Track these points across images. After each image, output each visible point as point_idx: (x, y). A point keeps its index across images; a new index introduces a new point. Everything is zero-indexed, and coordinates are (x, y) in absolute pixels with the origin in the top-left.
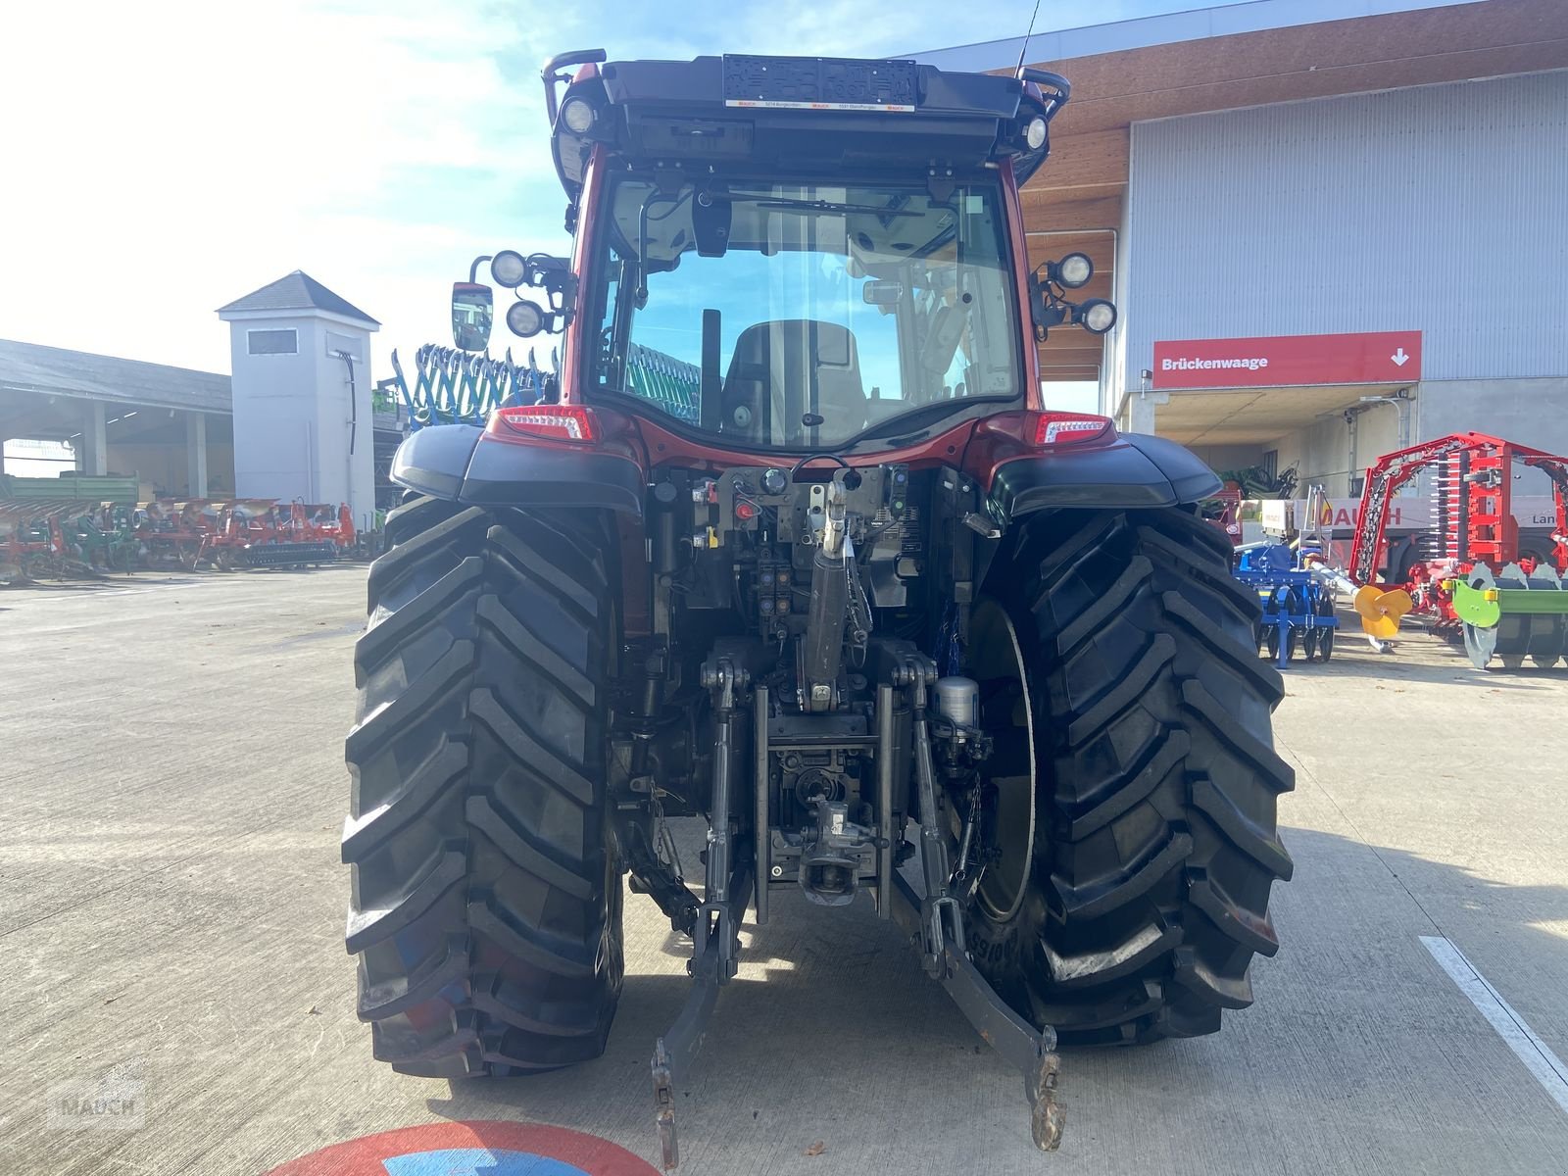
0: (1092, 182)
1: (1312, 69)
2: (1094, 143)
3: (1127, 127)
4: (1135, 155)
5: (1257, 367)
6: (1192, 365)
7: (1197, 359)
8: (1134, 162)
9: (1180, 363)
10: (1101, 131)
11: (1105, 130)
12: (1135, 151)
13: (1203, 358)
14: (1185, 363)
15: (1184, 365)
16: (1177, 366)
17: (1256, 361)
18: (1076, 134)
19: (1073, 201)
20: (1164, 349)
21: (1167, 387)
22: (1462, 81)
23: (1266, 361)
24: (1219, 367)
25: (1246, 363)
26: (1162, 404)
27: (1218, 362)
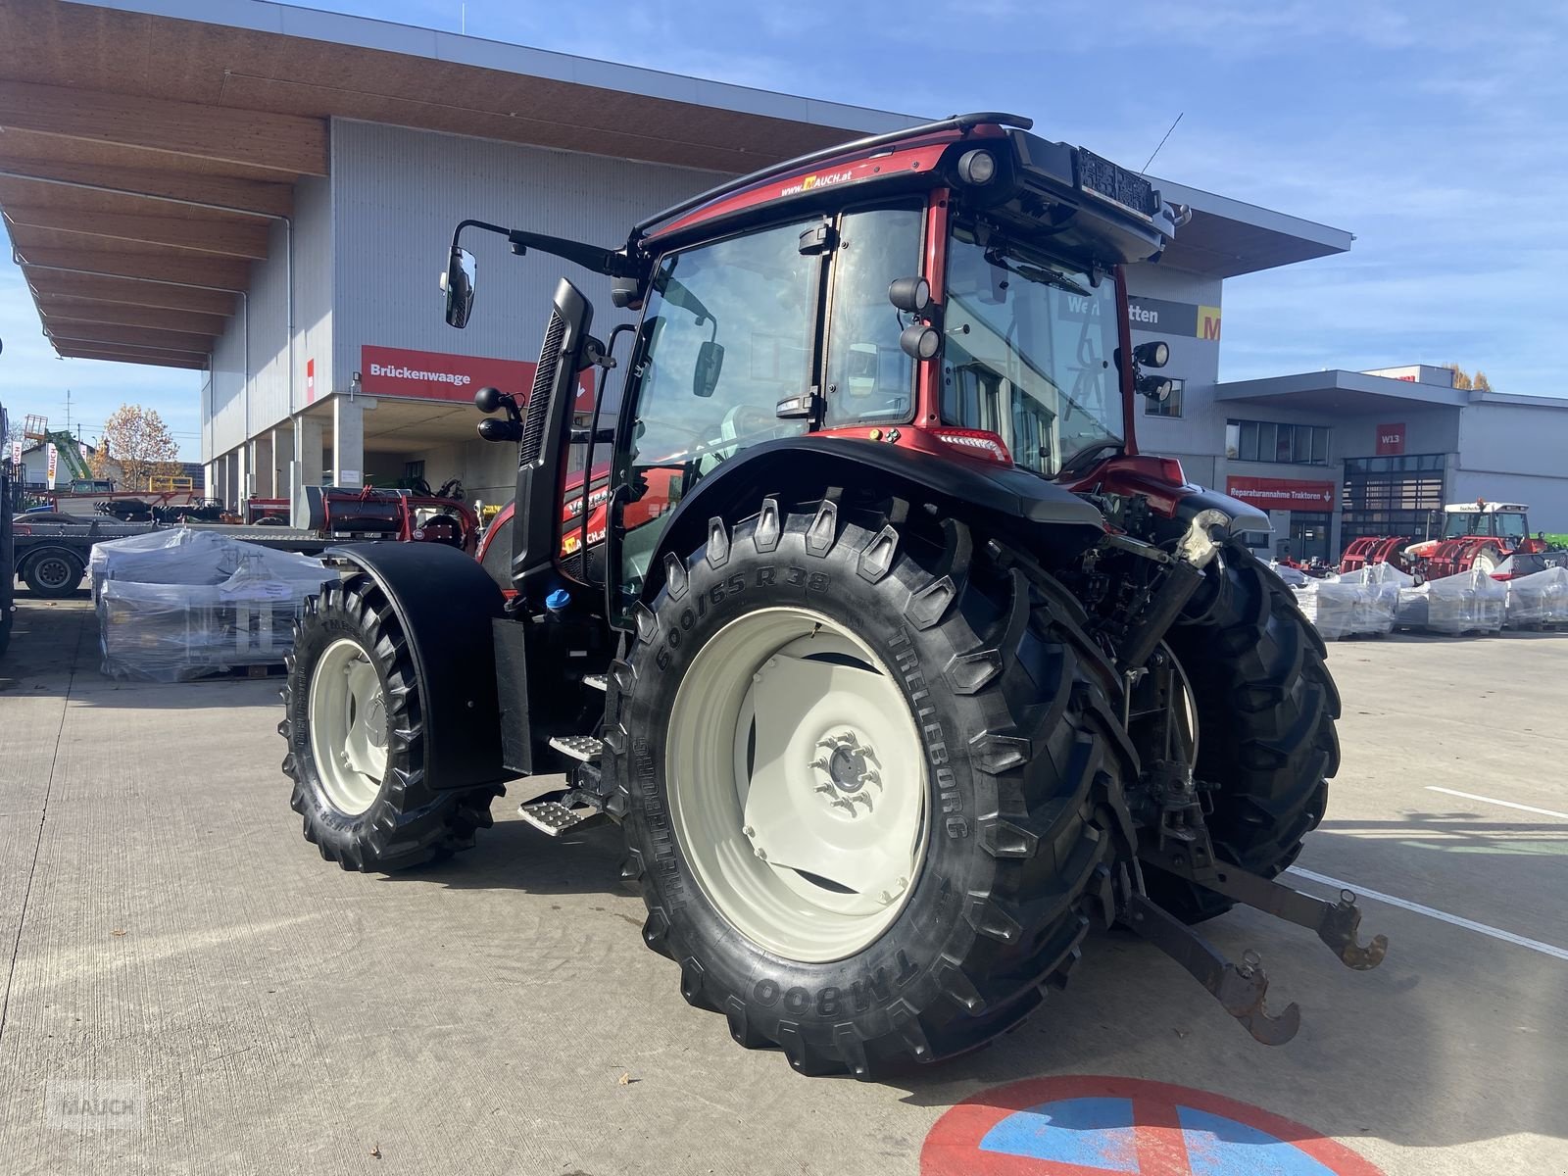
0: (288, 166)
1: (513, 115)
2: (290, 126)
3: (326, 120)
4: (336, 150)
5: (461, 383)
6: (400, 373)
7: (405, 369)
8: (335, 157)
9: (389, 371)
10: (299, 116)
11: (303, 117)
12: (335, 146)
13: (411, 368)
14: (393, 370)
15: (392, 372)
16: (386, 372)
17: (461, 377)
18: (270, 112)
19: (242, 179)
20: (371, 354)
21: (376, 393)
22: (623, 159)
23: (469, 379)
24: (426, 378)
25: (450, 378)
26: (370, 409)
27: (425, 373)
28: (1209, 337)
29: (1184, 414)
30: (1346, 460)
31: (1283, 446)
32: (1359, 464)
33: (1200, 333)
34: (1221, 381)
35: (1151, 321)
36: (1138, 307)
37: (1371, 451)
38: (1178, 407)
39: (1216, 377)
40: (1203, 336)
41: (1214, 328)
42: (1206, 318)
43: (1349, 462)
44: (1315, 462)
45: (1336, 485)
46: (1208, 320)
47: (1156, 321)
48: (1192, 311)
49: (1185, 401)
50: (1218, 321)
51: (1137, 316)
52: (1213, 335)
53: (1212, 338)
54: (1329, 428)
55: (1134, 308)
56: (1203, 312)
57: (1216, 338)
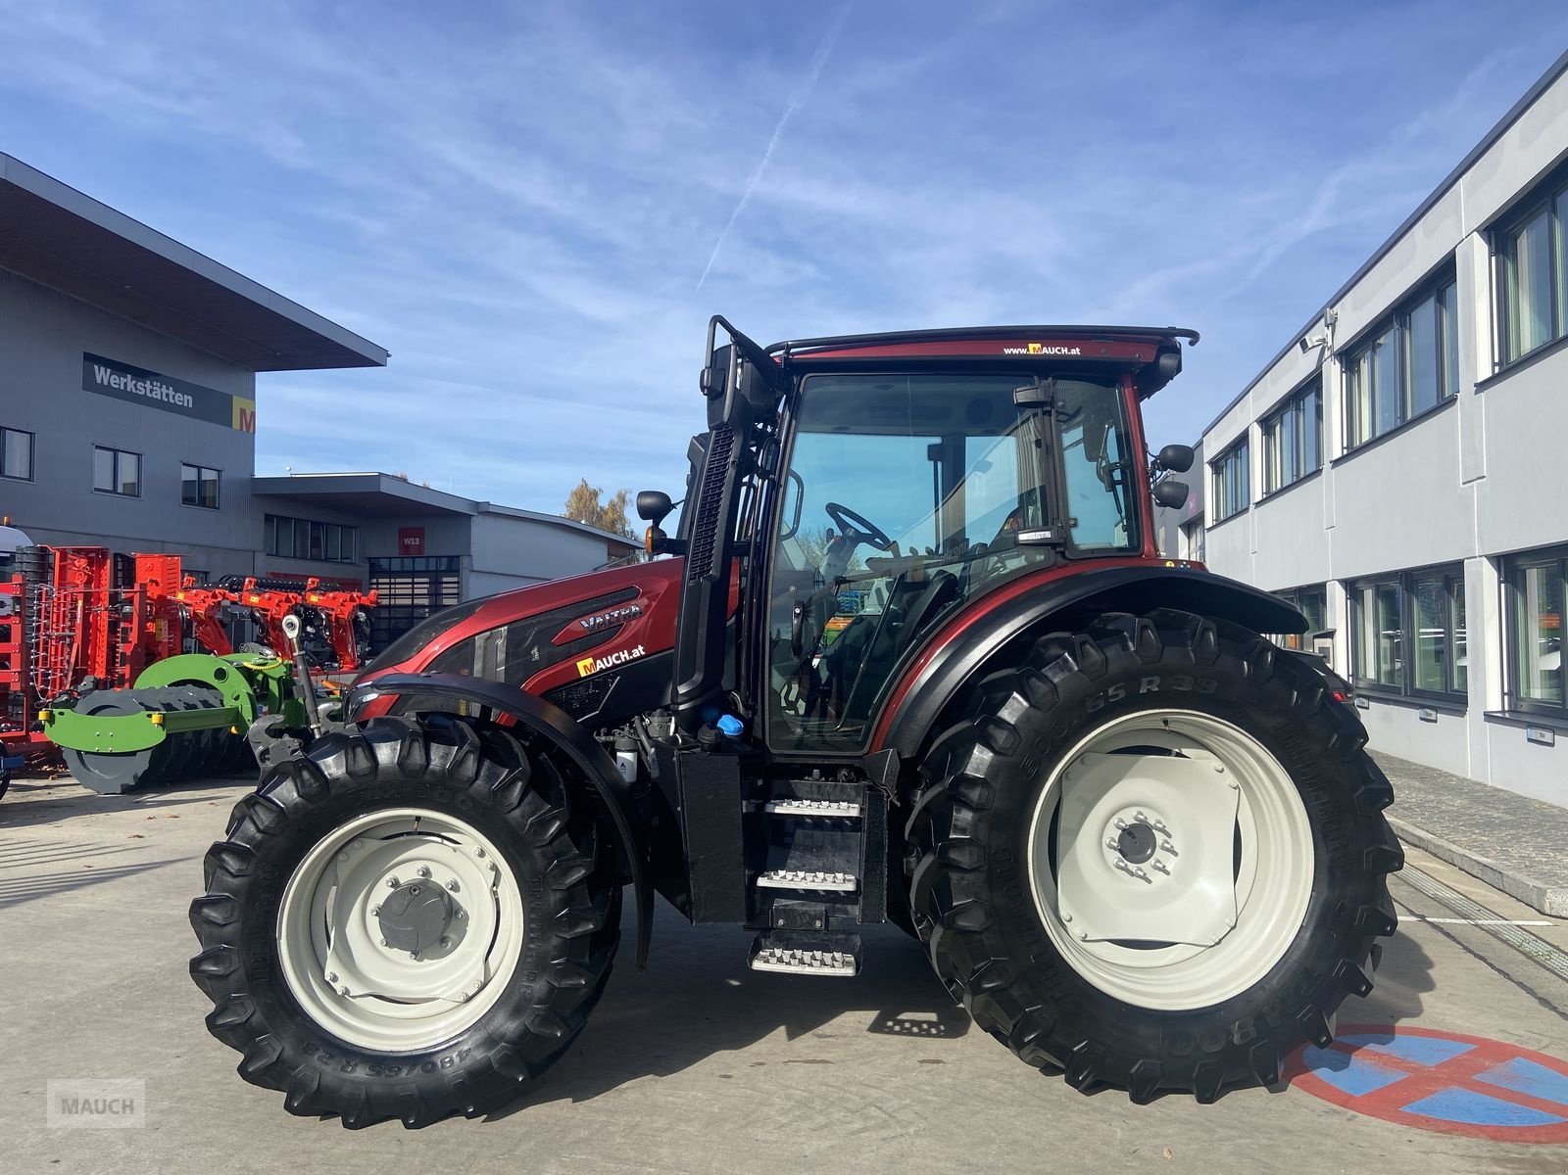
28: (244, 429)
29: (222, 507)
30: (370, 559)
31: (316, 543)
32: (381, 563)
33: (236, 424)
34: (258, 475)
35: (186, 405)
36: (171, 388)
37: (394, 551)
38: (214, 497)
39: (253, 471)
40: (238, 428)
41: (249, 420)
42: (241, 409)
43: (373, 561)
44: (345, 560)
45: (364, 582)
46: (243, 412)
47: (191, 406)
48: (228, 400)
49: (223, 491)
50: (253, 414)
51: (171, 397)
52: (248, 427)
53: (248, 430)
54: (355, 528)
55: (167, 389)
56: (238, 403)
57: (251, 431)
